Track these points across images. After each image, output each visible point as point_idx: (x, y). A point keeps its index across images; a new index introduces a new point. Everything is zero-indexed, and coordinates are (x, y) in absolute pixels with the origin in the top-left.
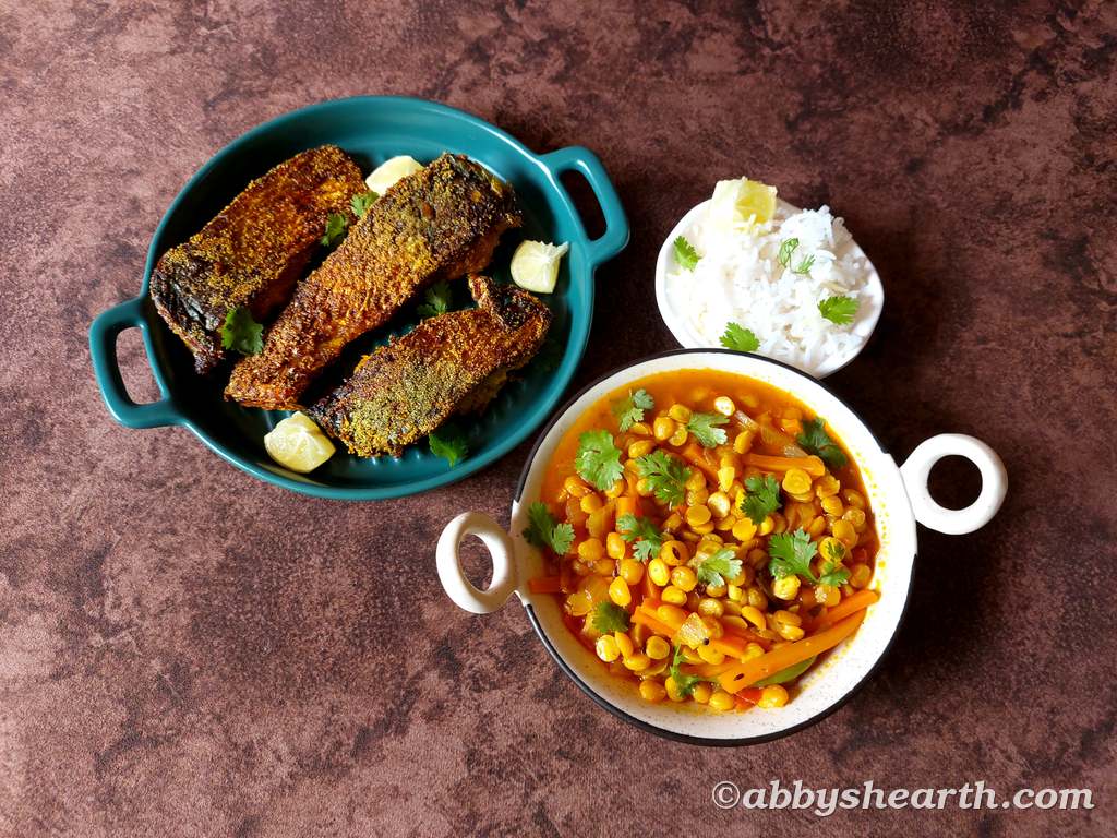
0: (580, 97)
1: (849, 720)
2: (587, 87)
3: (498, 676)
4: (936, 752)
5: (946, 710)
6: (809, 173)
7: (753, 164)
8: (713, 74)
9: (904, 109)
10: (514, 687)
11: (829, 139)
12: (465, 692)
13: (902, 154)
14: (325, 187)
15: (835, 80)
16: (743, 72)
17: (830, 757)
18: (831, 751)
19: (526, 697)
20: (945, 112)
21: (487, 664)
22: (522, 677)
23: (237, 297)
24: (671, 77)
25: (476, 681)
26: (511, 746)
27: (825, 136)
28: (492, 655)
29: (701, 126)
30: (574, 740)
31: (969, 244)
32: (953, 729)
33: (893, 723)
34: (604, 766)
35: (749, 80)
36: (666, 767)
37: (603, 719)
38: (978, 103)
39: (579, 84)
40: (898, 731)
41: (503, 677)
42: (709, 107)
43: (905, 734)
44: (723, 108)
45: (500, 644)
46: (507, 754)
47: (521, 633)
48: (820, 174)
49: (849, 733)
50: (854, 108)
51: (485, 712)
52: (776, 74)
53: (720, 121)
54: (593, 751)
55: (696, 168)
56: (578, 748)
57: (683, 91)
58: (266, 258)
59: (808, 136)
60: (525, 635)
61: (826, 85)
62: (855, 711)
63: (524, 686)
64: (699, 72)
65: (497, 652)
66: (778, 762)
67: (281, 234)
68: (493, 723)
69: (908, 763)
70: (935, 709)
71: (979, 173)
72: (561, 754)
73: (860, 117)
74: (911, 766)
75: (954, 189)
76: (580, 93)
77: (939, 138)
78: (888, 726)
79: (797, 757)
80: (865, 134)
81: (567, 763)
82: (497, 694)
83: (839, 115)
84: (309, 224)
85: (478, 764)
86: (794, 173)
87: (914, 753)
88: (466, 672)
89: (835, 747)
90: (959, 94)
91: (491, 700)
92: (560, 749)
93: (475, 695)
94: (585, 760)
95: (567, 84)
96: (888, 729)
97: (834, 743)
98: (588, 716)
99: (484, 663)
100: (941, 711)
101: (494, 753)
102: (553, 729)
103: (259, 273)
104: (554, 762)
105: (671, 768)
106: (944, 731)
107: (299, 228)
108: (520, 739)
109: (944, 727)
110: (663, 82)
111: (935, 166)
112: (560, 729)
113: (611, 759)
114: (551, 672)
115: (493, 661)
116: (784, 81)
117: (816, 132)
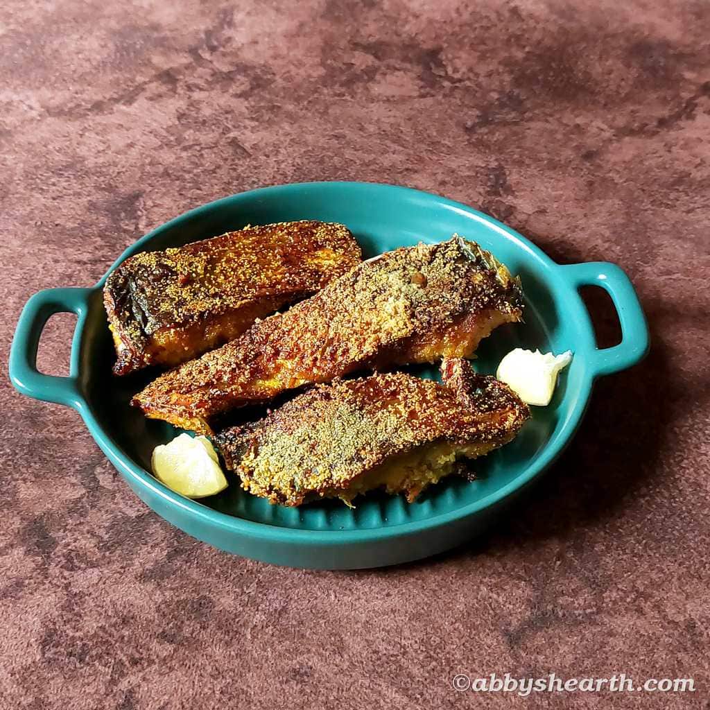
0: (263, 107)
1: (529, 600)
2: (270, 101)
3: (99, 555)
4: (638, 632)
5: (647, 587)
6: (486, 159)
7: (429, 153)
8: (393, 96)
9: (579, 121)
10: (116, 566)
11: (505, 139)
12: (54, 570)
13: (578, 148)
14: (319, 253)
15: (512, 102)
16: (423, 96)
17: (505, 639)
18: (506, 633)
19: (130, 577)
20: (621, 121)
21: (87, 543)
22: (128, 558)
23: (189, 310)
24: (352, 97)
25: (69, 559)
26: (102, 628)
27: (502, 137)
28: (93, 535)
29: (379, 129)
30: (182, 622)
31: (650, 206)
32: (657, 606)
33: (582, 602)
34: (218, 652)
35: (429, 101)
36: (297, 651)
37: (222, 600)
38: (652, 117)
39: (262, 98)
40: (588, 611)
41: (104, 556)
42: (389, 117)
43: (597, 613)
44: (401, 118)
45: (107, 525)
46: (95, 635)
47: (133, 515)
48: (496, 160)
49: (528, 613)
50: (530, 119)
51: (75, 591)
52: (455, 98)
53: (399, 125)
54: (204, 635)
55: (373, 156)
56: (186, 631)
57: (364, 107)
58: (234, 287)
59: (485, 137)
60: (137, 517)
61: (502, 105)
62: (535, 589)
63: (128, 565)
64: (379, 94)
65: (102, 532)
66: (438, 646)
67: (258, 275)
68: (83, 603)
69: (603, 645)
70: (634, 586)
71: (656, 159)
72: (164, 637)
73: (537, 125)
74: (607, 649)
75: (631, 170)
76: (262, 104)
77: (614, 138)
78: (576, 605)
79: (463, 640)
80: (541, 136)
81: (171, 648)
82: (94, 574)
83: (516, 123)
84: (290, 276)
85: (56, 646)
86: (470, 159)
87: (611, 634)
88: (59, 550)
89: (511, 629)
90: (632, 111)
91: (84, 579)
92: (164, 632)
93: (66, 573)
94: (193, 644)
95: (250, 99)
96: (577, 609)
97: (510, 624)
98: (205, 597)
99: (83, 542)
100: (642, 589)
101: (77, 634)
102: (158, 609)
103: (221, 297)
104: (155, 645)
105: (302, 653)
106: (647, 610)
107: (279, 277)
108: (113, 620)
109: (647, 606)
110: (346, 101)
111: (610, 155)
112: (166, 611)
113: (228, 644)
114: (165, 553)
115: (94, 541)
116: (463, 103)
117: (494, 134)
